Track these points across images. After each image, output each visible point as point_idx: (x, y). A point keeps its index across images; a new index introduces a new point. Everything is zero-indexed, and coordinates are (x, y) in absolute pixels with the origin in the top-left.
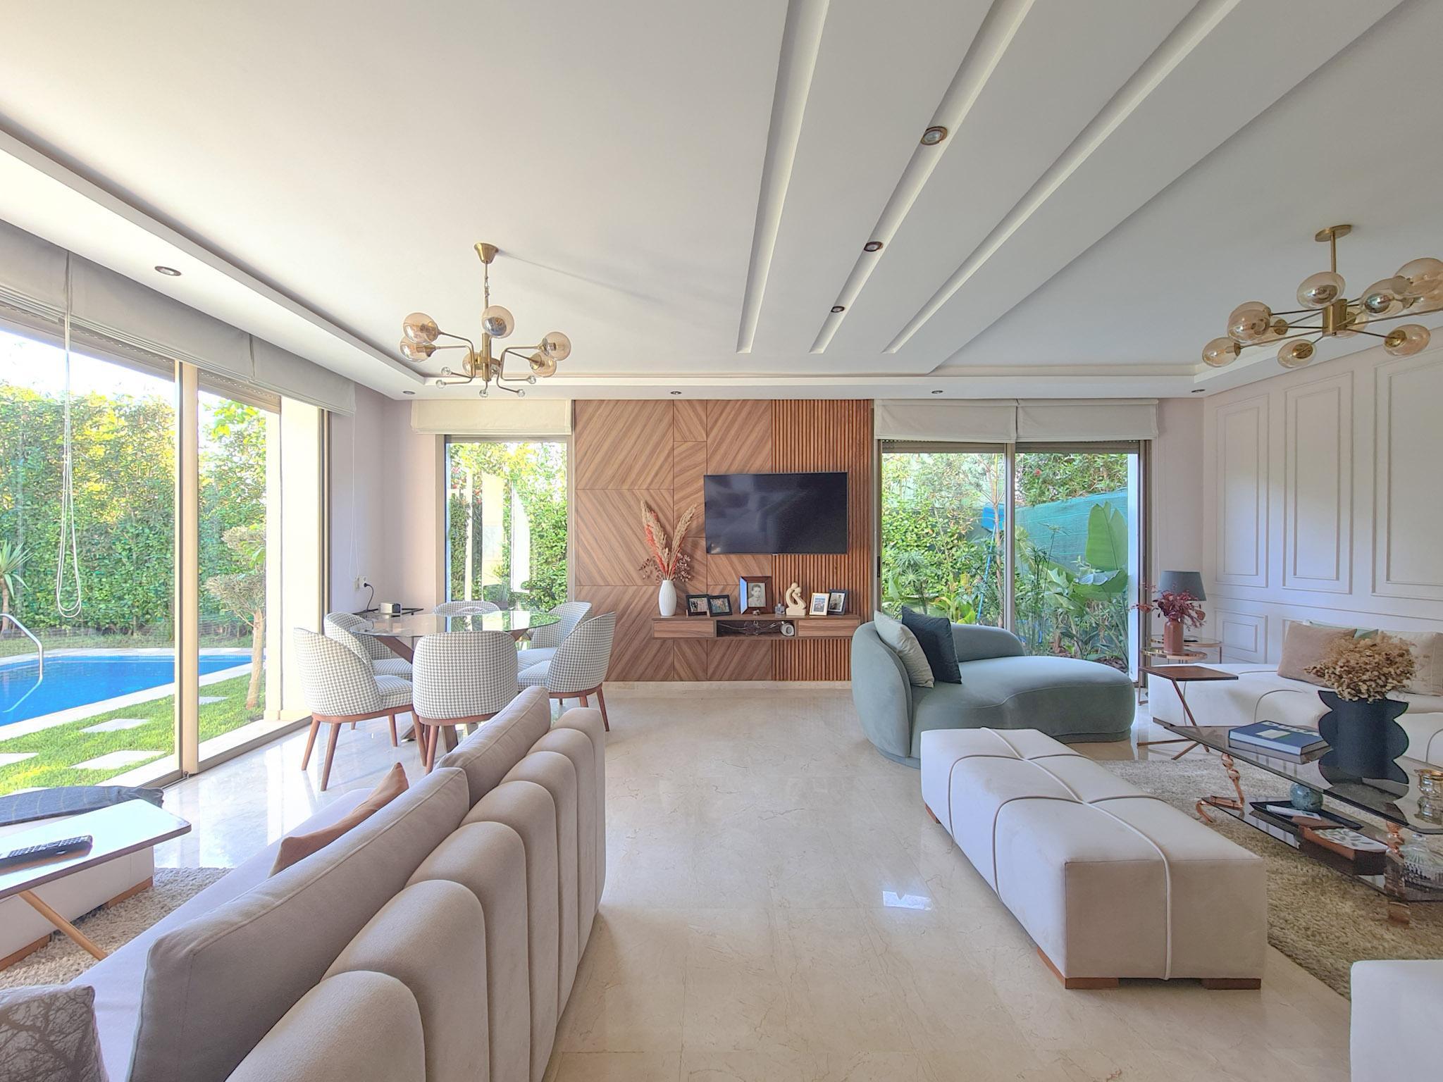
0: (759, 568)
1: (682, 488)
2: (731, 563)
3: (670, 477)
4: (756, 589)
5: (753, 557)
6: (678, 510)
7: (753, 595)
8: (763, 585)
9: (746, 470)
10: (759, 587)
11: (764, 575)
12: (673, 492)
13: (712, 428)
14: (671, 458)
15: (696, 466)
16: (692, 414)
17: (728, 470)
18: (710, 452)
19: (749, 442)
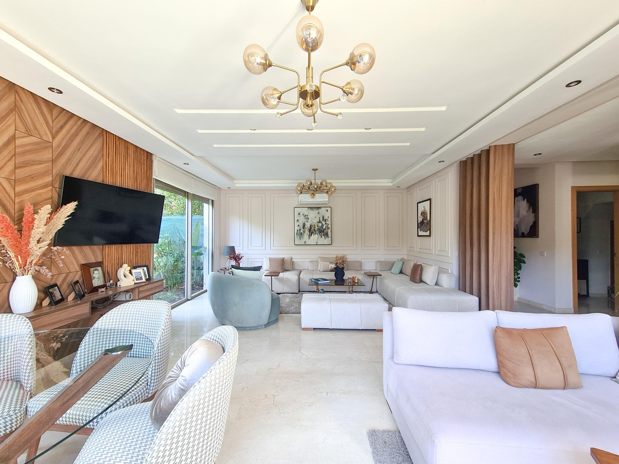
0: (94, 256)
1: (24, 180)
2: (73, 254)
3: (10, 166)
4: (96, 272)
5: (90, 248)
6: (20, 202)
7: (94, 278)
8: (99, 268)
9: (87, 176)
10: (97, 270)
11: (97, 261)
12: (14, 183)
13: (58, 132)
14: (11, 147)
15: (41, 162)
16: (37, 111)
17: (72, 173)
18: (56, 154)
19: (87, 157)
